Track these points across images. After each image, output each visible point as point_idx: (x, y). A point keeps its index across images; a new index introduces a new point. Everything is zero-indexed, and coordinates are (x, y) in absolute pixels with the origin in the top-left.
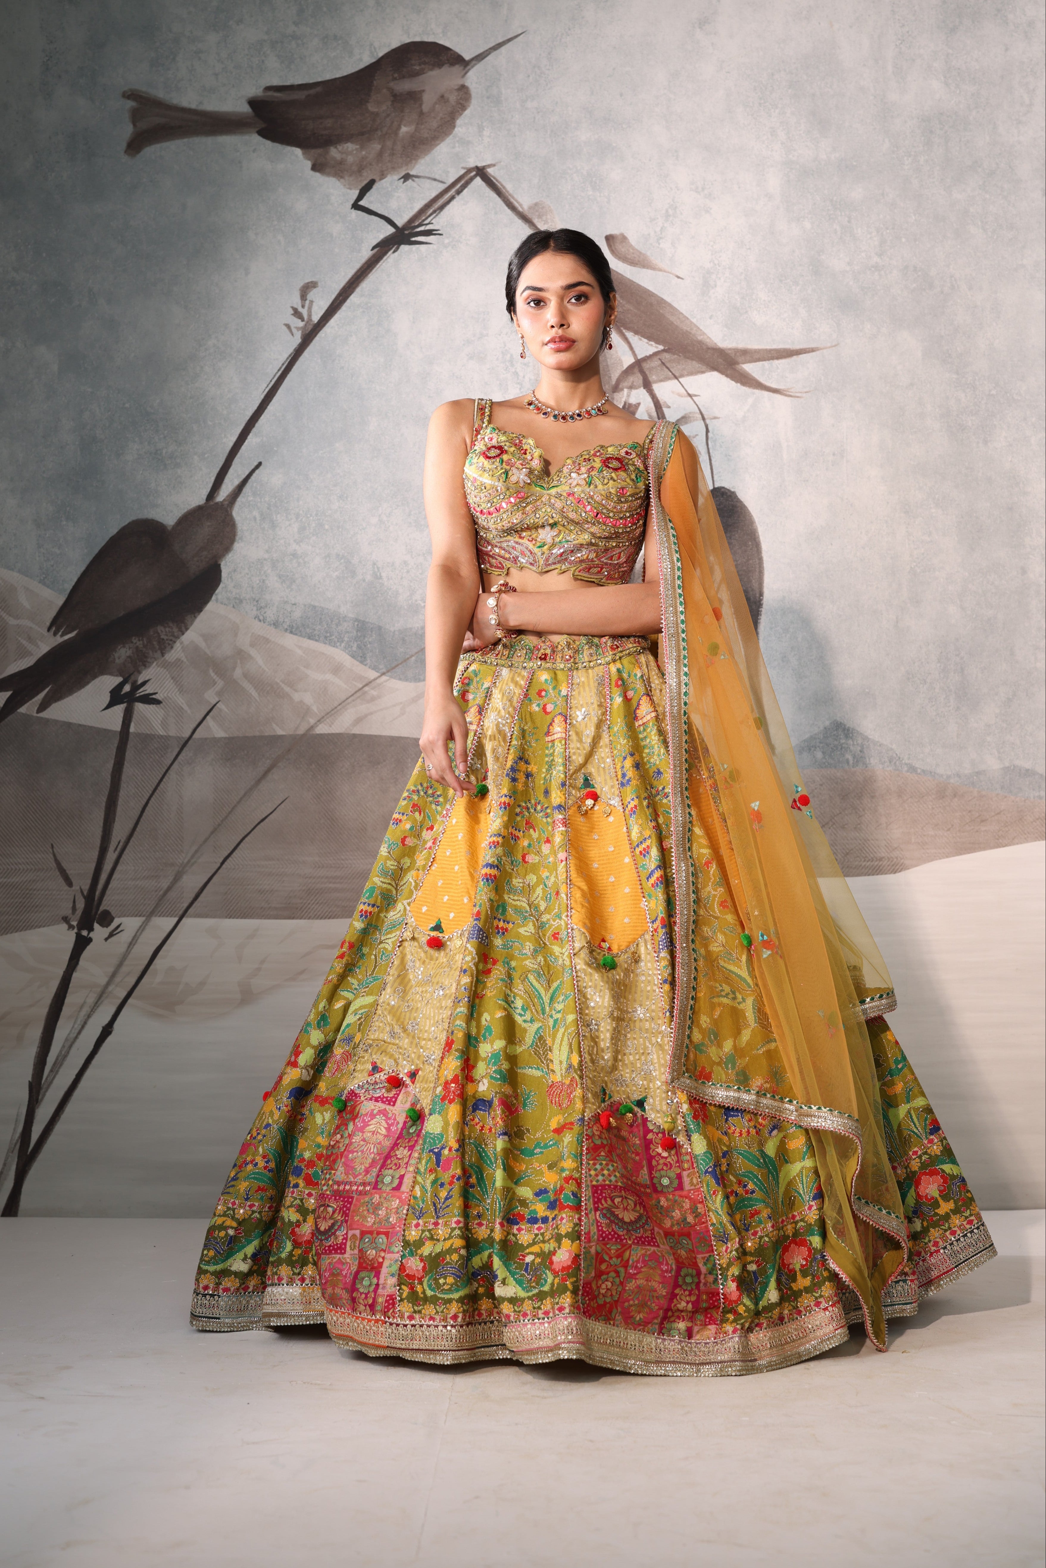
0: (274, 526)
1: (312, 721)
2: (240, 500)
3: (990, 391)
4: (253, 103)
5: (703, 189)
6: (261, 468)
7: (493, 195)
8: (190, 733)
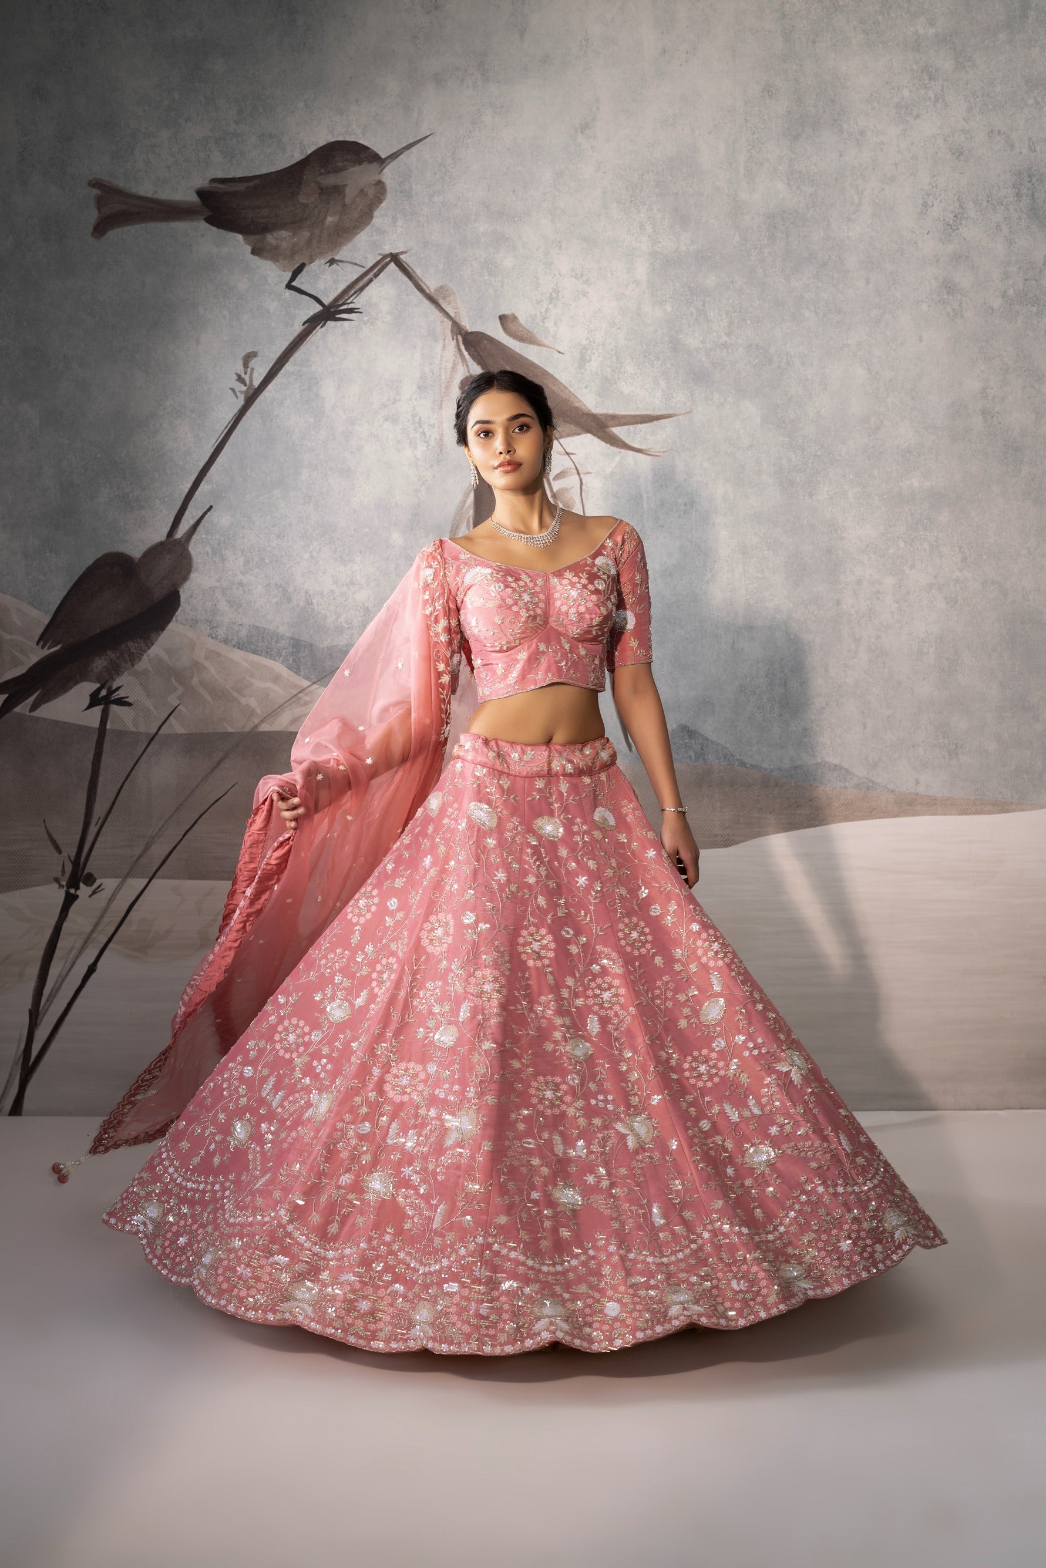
0: (223, 559)
1: (256, 721)
3: (816, 452)
4: (200, 193)
5: (582, 276)
7: (405, 279)
8: (156, 730)
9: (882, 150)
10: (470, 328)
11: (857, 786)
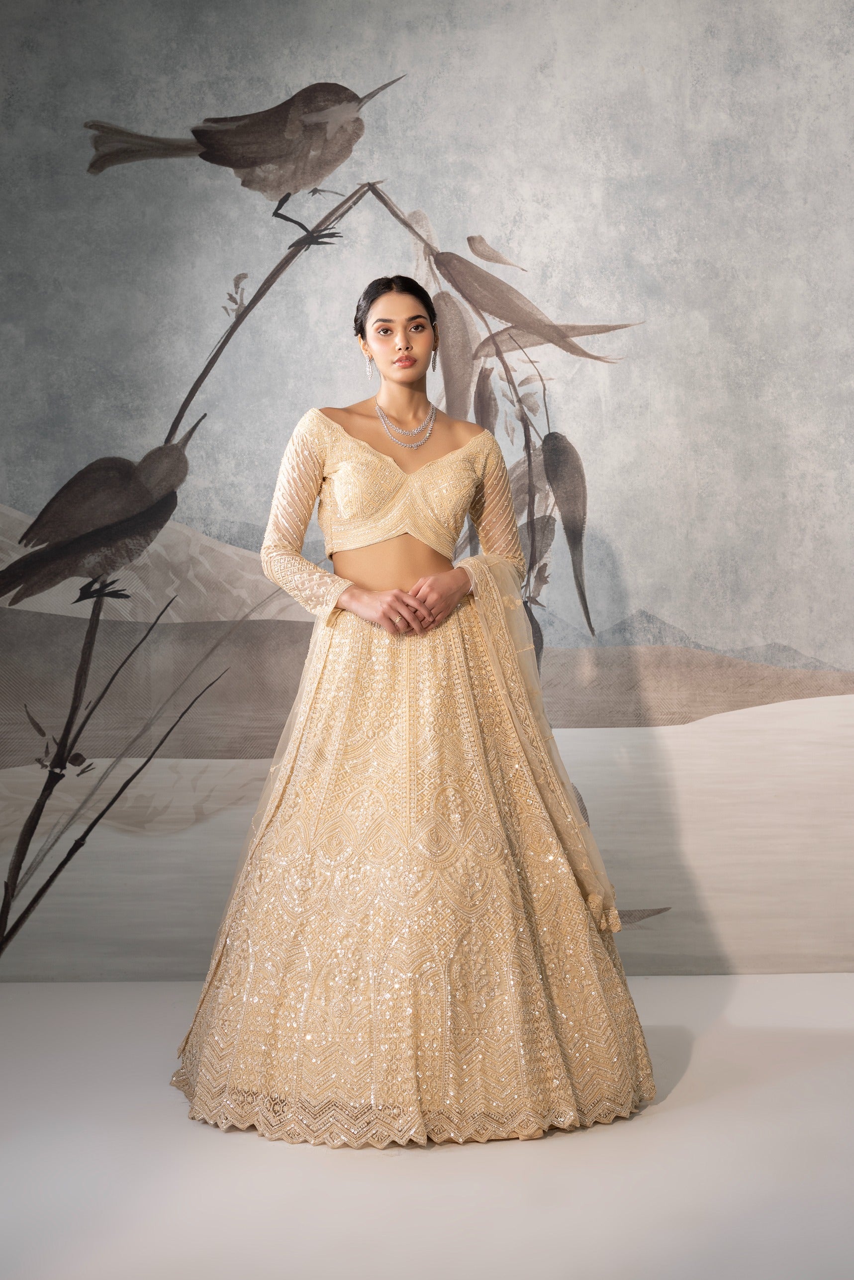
0: (216, 462)
1: (247, 611)
2: (191, 442)
3: (761, 357)
4: (195, 132)
5: (543, 200)
6: (206, 418)
7: (382, 205)
8: (154, 620)
9: (816, 82)
10: (441, 250)
11: (805, 666)
